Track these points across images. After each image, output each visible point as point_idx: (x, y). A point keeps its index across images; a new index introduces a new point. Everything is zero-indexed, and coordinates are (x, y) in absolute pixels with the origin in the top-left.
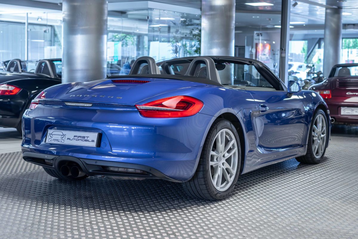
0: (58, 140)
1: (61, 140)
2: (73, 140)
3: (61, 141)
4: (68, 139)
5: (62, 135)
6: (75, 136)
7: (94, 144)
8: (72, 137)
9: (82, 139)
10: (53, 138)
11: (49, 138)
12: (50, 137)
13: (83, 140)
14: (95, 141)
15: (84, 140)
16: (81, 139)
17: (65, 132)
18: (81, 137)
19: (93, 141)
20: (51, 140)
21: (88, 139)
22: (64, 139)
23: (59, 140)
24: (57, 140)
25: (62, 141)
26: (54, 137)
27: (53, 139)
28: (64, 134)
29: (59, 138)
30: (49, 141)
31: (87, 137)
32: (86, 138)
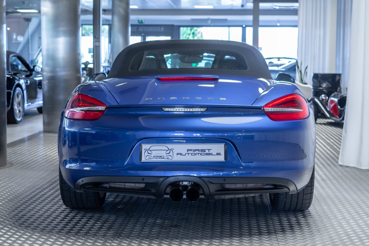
3: (168, 158)
4: (177, 154)
5: (167, 150)
6: (188, 150)
7: (221, 158)
9: (201, 153)
10: (152, 155)
13: (202, 154)
14: (221, 154)
15: (204, 154)
16: (199, 153)
17: (170, 146)
19: (218, 154)
20: (150, 158)
21: (210, 152)
22: (171, 154)
23: (164, 157)
24: (161, 156)
25: (169, 157)
26: (154, 153)
27: (153, 157)
29: (163, 153)
31: (209, 150)
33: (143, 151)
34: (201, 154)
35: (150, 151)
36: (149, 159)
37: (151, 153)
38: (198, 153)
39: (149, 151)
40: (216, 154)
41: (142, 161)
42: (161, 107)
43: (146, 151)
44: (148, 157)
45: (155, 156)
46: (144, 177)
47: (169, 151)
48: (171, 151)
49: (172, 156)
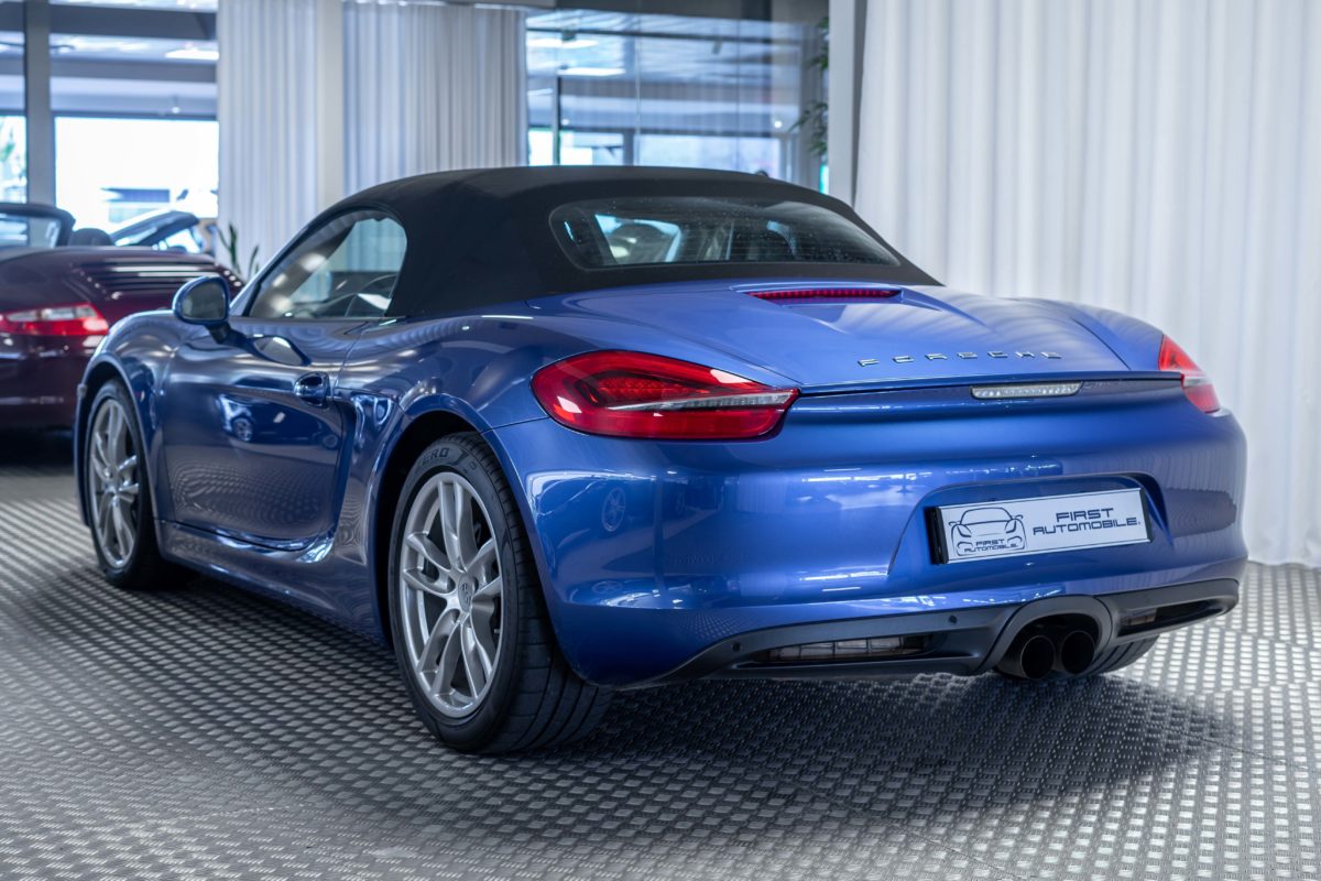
0: (1000, 543)
1: (1012, 542)
2: (1058, 529)
3: (1013, 545)
4: (1035, 530)
6: (1059, 516)
8: (1050, 523)
9: (1091, 521)
10: (973, 540)
11: (956, 543)
12: (958, 538)
13: (1095, 525)
14: (1138, 520)
15: (1098, 525)
18: (1083, 514)
19: (1131, 522)
20: (969, 550)
21: (1111, 518)
22: (1019, 532)
23: (1005, 543)
24: (995, 542)
25: (1016, 541)
26: (978, 533)
28: (1014, 514)
29: (999, 532)
30: (961, 551)
31: (1107, 510)
32: (1104, 516)
33: (948, 529)
34: (1092, 527)
35: (965, 526)
36: (968, 552)
37: (968, 533)
38: (1084, 524)
39: (962, 529)
40: (1125, 522)
41: (950, 562)
42: (969, 385)
43: (956, 529)
44: (963, 546)
45: (980, 543)
46: (955, 614)
47: (1012, 523)
48: (1018, 523)
49: (1022, 536)
